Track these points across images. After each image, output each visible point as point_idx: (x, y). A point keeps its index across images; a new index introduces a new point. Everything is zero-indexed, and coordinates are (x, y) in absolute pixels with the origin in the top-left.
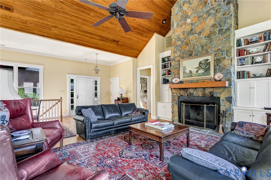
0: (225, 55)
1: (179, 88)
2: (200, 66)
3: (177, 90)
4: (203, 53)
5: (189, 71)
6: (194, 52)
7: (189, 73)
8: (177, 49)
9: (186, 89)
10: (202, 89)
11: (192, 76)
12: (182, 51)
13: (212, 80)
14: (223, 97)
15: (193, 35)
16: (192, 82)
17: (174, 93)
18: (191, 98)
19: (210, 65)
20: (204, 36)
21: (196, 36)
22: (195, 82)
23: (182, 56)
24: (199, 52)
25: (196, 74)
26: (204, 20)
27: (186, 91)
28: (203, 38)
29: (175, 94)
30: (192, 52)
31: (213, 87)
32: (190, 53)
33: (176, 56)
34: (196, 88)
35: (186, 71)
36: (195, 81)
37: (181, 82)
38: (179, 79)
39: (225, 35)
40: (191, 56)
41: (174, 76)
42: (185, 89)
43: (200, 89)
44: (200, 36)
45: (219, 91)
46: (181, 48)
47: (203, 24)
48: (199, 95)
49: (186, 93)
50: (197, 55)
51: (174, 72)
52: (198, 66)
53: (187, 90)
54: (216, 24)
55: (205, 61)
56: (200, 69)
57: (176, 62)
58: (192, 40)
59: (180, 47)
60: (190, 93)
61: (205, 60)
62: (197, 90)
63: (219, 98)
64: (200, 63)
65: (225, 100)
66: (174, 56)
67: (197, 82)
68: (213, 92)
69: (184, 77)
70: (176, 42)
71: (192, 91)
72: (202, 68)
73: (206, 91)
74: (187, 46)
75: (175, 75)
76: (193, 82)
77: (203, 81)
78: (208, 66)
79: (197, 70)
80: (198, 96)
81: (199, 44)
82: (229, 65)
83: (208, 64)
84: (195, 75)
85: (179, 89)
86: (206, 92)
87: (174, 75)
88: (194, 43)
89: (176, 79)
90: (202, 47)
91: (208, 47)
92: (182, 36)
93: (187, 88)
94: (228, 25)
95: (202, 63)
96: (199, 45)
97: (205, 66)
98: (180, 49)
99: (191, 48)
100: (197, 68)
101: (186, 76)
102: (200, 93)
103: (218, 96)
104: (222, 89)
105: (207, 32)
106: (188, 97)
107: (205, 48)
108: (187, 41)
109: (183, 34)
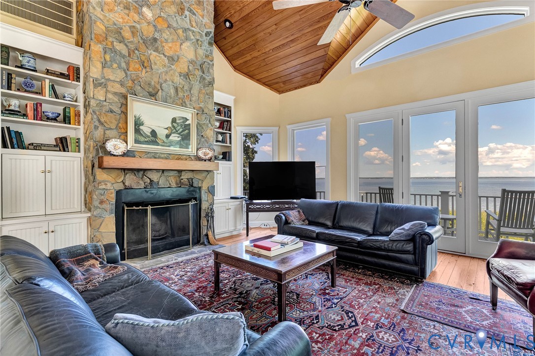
0: (208, 122)
1: (121, 169)
2: (173, 126)
3: (115, 173)
4: (177, 103)
5: (150, 130)
6: (160, 91)
7: (149, 134)
8: (113, 60)
9: (142, 173)
10: (176, 172)
11: (158, 144)
12: (129, 73)
13: (193, 158)
14: (205, 186)
15: (157, 54)
16: (155, 156)
17: (103, 181)
18: (152, 193)
19: (189, 129)
20: (179, 70)
21: (163, 61)
22: (162, 158)
23: (131, 88)
24: (170, 97)
25: (165, 140)
26: (178, 39)
27: (141, 176)
28: (177, 74)
29: (109, 185)
30: (156, 90)
31: (193, 171)
32: (151, 90)
33: (112, 78)
34: (163, 171)
35: (141, 127)
36: (163, 156)
37: (127, 154)
38: (125, 144)
39: (208, 89)
40: (152, 98)
41: (105, 133)
42: (139, 170)
43: (172, 173)
44: (172, 66)
45: (200, 178)
46: (128, 64)
47: (176, 45)
48: (170, 184)
49: (141, 182)
50: (166, 102)
51: (102, 120)
52: (170, 126)
53: (143, 175)
54: (196, 63)
55: (182, 121)
56: (174, 133)
57: (110, 96)
58: (156, 64)
59: (123, 59)
60: (151, 181)
61: (183, 118)
62: (166, 174)
63: (200, 188)
64: (174, 120)
65: (207, 191)
66: (103, 73)
67: (166, 159)
68: (192, 179)
69: (137, 141)
70: (110, 39)
71: (155, 177)
72: (177, 131)
73: (182, 177)
74: (144, 70)
75: (107, 132)
76: (159, 158)
77: (179, 157)
78: (187, 131)
79: (167, 132)
80: (169, 187)
81: (171, 81)
82: (212, 139)
83: (187, 128)
84: (164, 142)
85: (120, 171)
86: (182, 179)
87: (102, 130)
88: (159, 72)
89: (116, 143)
90: (176, 89)
91: (185, 95)
92: (127, 34)
93: (145, 170)
94: (210, 77)
95: (178, 121)
96: (170, 83)
97: (181, 130)
98: (123, 65)
99: (152, 79)
100: (167, 129)
101: (142, 139)
102: (173, 181)
103: (200, 186)
104: (204, 174)
105: (183, 66)
106: (146, 191)
107: (181, 94)
108: (143, 58)
109: (133, 32)
